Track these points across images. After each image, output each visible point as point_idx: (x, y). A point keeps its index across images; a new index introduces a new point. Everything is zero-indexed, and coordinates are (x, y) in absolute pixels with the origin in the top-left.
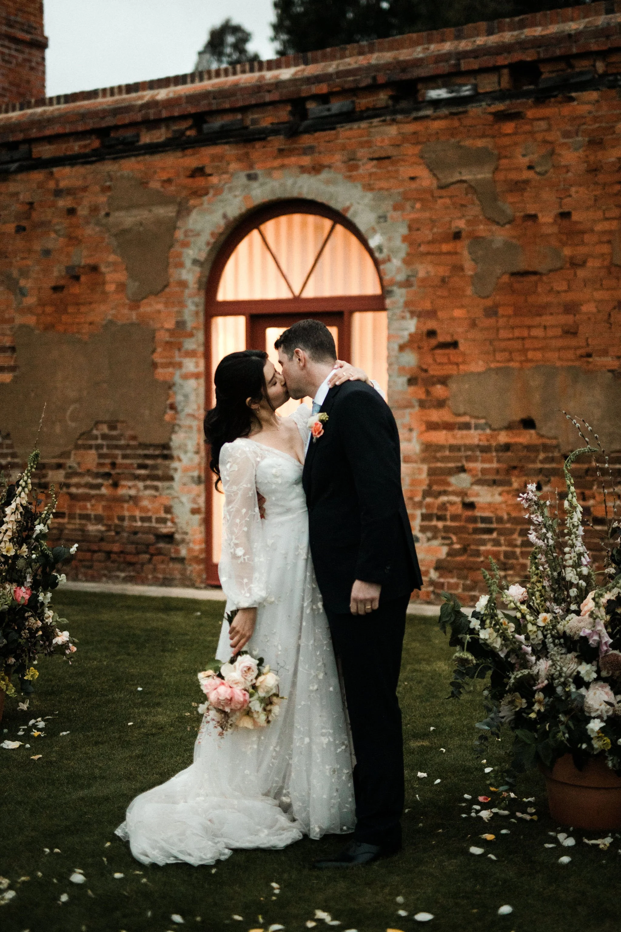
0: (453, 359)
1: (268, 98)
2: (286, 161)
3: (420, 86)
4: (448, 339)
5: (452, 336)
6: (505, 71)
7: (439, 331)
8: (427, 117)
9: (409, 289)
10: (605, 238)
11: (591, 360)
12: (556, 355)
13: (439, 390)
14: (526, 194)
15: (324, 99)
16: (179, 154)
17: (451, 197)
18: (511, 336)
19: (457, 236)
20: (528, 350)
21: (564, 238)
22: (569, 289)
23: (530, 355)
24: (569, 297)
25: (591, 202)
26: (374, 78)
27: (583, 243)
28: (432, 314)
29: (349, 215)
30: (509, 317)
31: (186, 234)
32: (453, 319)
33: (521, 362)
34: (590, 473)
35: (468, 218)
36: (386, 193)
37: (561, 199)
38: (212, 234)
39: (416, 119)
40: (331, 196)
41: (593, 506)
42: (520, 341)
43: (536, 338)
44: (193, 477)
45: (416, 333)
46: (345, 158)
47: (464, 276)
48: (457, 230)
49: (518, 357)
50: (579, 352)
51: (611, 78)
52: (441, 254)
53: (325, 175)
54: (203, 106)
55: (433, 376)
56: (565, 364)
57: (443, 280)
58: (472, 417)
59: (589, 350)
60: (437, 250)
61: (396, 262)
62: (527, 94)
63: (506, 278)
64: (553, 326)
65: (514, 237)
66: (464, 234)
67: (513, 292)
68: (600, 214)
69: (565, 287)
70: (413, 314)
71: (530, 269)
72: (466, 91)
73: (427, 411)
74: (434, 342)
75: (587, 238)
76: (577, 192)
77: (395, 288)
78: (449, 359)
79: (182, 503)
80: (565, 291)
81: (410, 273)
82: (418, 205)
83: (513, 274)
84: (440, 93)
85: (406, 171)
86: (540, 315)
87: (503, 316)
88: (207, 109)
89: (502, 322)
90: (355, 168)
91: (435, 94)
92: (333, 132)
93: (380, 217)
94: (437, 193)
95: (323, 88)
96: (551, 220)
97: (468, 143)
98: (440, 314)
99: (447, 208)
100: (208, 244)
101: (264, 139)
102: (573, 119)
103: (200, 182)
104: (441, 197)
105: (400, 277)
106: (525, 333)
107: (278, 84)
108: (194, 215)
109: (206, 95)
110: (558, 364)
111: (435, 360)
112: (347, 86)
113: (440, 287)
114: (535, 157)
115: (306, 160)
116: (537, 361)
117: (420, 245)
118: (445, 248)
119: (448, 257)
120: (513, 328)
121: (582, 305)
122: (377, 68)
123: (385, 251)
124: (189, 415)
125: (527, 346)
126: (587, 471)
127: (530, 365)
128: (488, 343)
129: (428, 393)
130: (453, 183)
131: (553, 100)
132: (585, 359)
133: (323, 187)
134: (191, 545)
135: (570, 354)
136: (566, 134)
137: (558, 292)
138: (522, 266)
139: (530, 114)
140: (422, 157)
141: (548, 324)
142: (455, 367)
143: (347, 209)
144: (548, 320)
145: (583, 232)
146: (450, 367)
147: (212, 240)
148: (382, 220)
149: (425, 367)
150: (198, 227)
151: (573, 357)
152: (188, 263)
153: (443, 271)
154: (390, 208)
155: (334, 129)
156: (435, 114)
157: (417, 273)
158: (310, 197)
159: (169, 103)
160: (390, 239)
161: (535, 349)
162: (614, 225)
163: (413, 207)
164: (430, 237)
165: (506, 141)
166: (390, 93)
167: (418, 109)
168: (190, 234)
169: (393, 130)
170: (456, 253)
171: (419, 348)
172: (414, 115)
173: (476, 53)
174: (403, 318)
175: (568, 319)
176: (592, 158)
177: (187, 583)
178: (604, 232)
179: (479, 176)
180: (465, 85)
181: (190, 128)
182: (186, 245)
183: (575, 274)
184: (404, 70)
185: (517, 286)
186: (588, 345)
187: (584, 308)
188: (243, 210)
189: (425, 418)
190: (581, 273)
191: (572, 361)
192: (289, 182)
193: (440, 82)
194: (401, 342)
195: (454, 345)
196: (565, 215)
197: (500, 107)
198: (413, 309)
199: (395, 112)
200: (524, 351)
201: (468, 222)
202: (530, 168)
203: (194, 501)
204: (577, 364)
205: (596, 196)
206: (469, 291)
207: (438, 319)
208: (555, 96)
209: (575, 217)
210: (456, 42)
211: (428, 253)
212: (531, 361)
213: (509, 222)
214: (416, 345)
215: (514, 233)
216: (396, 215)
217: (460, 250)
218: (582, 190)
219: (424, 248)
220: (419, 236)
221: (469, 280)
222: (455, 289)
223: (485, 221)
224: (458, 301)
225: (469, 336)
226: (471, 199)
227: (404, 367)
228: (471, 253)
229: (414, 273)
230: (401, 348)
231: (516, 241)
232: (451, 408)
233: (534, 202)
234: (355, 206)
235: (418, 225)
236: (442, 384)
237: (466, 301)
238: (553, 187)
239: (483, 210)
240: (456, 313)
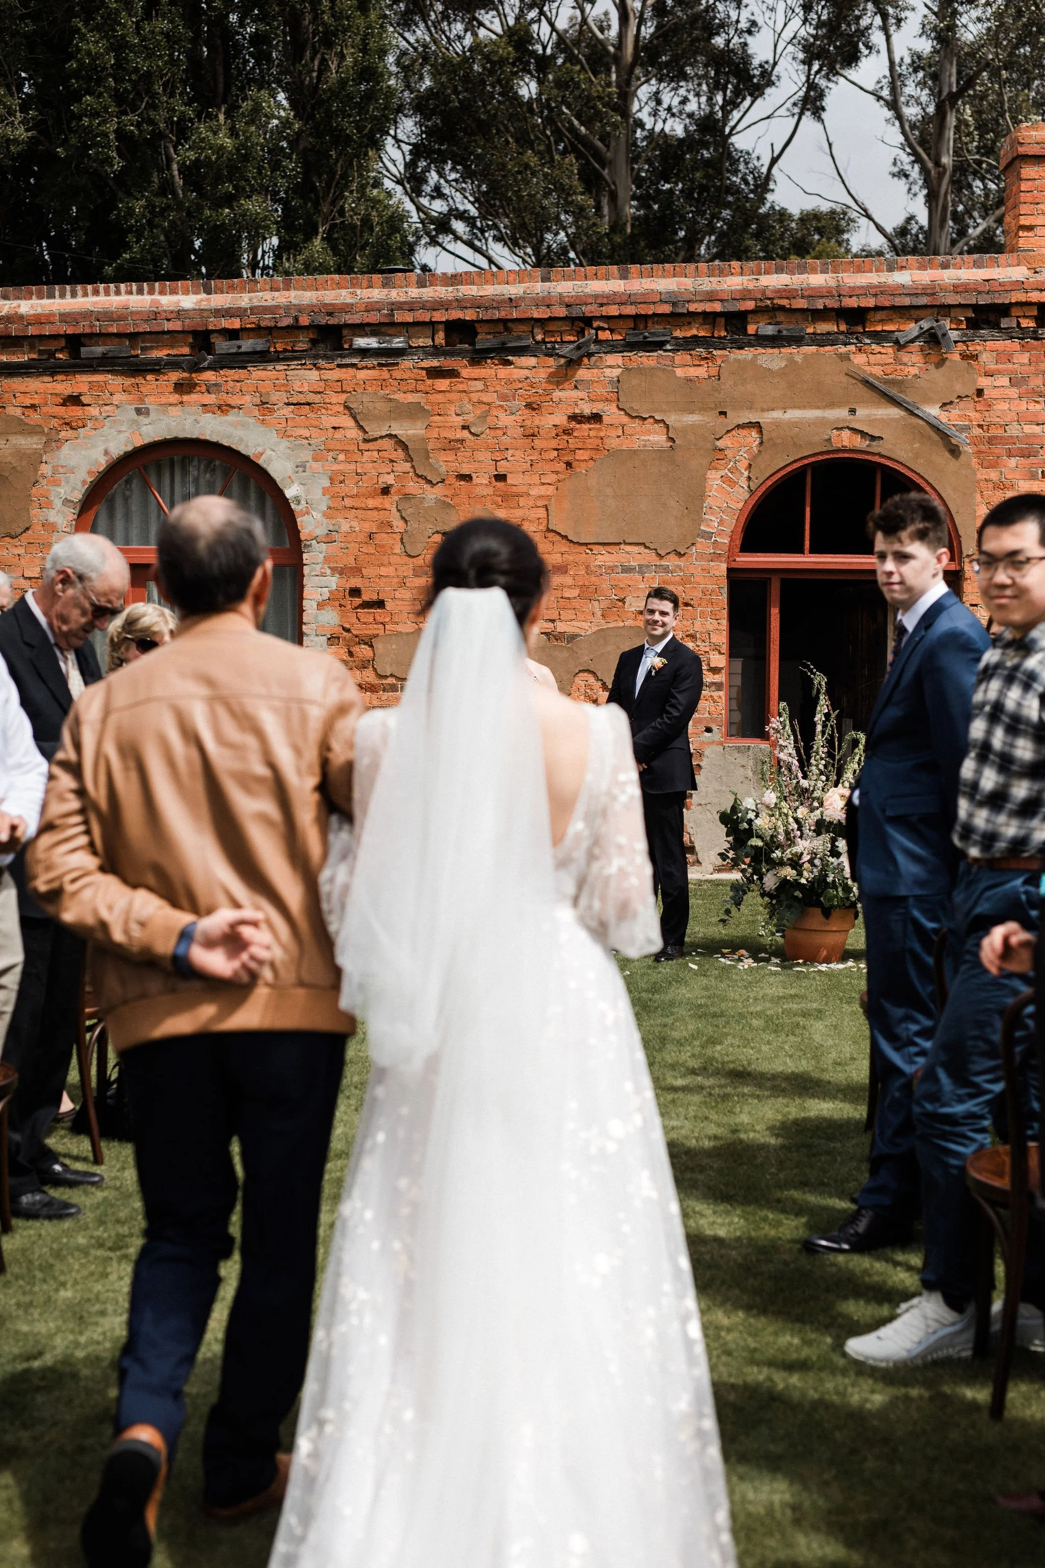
0: (380, 619)
1: (167, 326)
2: (185, 398)
3: (345, 332)
4: (375, 597)
5: (379, 594)
6: (441, 327)
7: (363, 589)
8: (353, 366)
9: (330, 545)
10: (540, 503)
13: (363, 651)
14: (460, 454)
15: (232, 334)
16: (47, 379)
17: (378, 451)
19: (386, 491)
21: (499, 499)
25: (527, 466)
26: (296, 319)
28: (357, 571)
29: (261, 462)
31: (55, 470)
32: (380, 577)
35: (397, 474)
36: (305, 442)
37: (496, 461)
38: (90, 473)
39: (339, 366)
40: (241, 440)
45: (337, 591)
46: (257, 401)
47: (393, 533)
48: (384, 485)
51: (549, 346)
52: (366, 509)
53: (232, 417)
54: (83, 328)
55: (357, 636)
57: (370, 536)
58: (399, 679)
60: (363, 506)
61: (316, 515)
62: (461, 353)
65: (446, 496)
66: (393, 490)
68: (536, 479)
70: (332, 569)
72: (398, 342)
74: (357, 601)
75: (522, 502)
76: (513, 456)
77: (314, 543)
78: (375, 619)
81: (331, 528)
82: (342, 457)
84: (371, 342)
85: (328, 421)
88: (88, 331)
90: (272, 411)
91: (362, 342)
92: (245, 371)
93: (298, 466)
94: (363, 446)
95: (236, 324)
96: (485, 481)
97: (399, 396)
98: (366, 572)
99: (374, 462)
100: (84, 482)
101: (157, 372)
102: (509, 382)
103: (74, 412)
104: (367, 450)
105: (321, 531)
107: (180, 314)
108: (66, 449)
109: (87, 315)
111: (359, 619)
112: (263, 324)
113: (367, 543)
114: (470, 418)
115: (210, 399)
117: (343, 498)
118: (371, 503)
119: (375, 513)
122: (300, 309)
123: (303, 502)
129: (351, 654)
130: (382, 437)
131: (489, 361)
133: (230, 430)
136: (504, 398)
139: (465, 373)
140: (347, 408)
142: (381, 627)
143: (261, 455)
145: (519, 495)
146: (376, 626)
147: (90, 480)
148: (301, 469)
149: (347, 626)
150: (72, 463)
152: (58, 503)
153: (369, 527)
154: (310, 458)
155: (245, 368)
156: (363, 364)
157: (340, 527)
158: (214, 439)
159: (38, 320)
160: (308, 491)
162: (550, 490)
163: (335, 459)
164: (355, 491)
165: (440, 397)
166: (311, 336)
167: (342, 357)
168: (61, 470)
169: (314, 375)
170: (384, 509)
171: (341, 606)
172: (339, 361)
173: (411, 306)
174: (323, 575)
176: (528, 423)
178: (541, 497)
179: (411, 432)
180: (398, 337)
181: (61, 350)
182: (57, 483)
184: (330, 314)
188: (130, 448)
192: (190, 420)
193: (367, 329)
194: (320, 599)
195: (380, 604)
196: (501, 478)
197: (435, 363)
198: (332, 565)
199: (316, 357)
201: (397, 478)
202: (464, 427)
205: (532, 461)
206: (398, 549)
207: (363, 577)
208: (492, 358)
209: (511, 480)
210: (385, 291)
211: (352, 508)
213: (443, 481)
214: (337, 603)
215: (446, 493)
216: (316, 466)
217: (387, 506)
218: (519, 454)
219: (348, 502)
220: (343, 489)
221: (398, 537)
222: (382, 546)
223: (416, 479)
224: (385, 559)
225: (398, 595)
226: (400, 453)
227: (323, 626)
228: (399, 511)
229: (336, 528)
230: (320, 606)
231: (448, 500)
232: (375, 670)
233: (469, 462)
234: (269, 452)
235: (342, 478)
236: (366, 644)
237: (393, 559)
238: (488, 448)
239: (413, 467)
240: (383, 571)
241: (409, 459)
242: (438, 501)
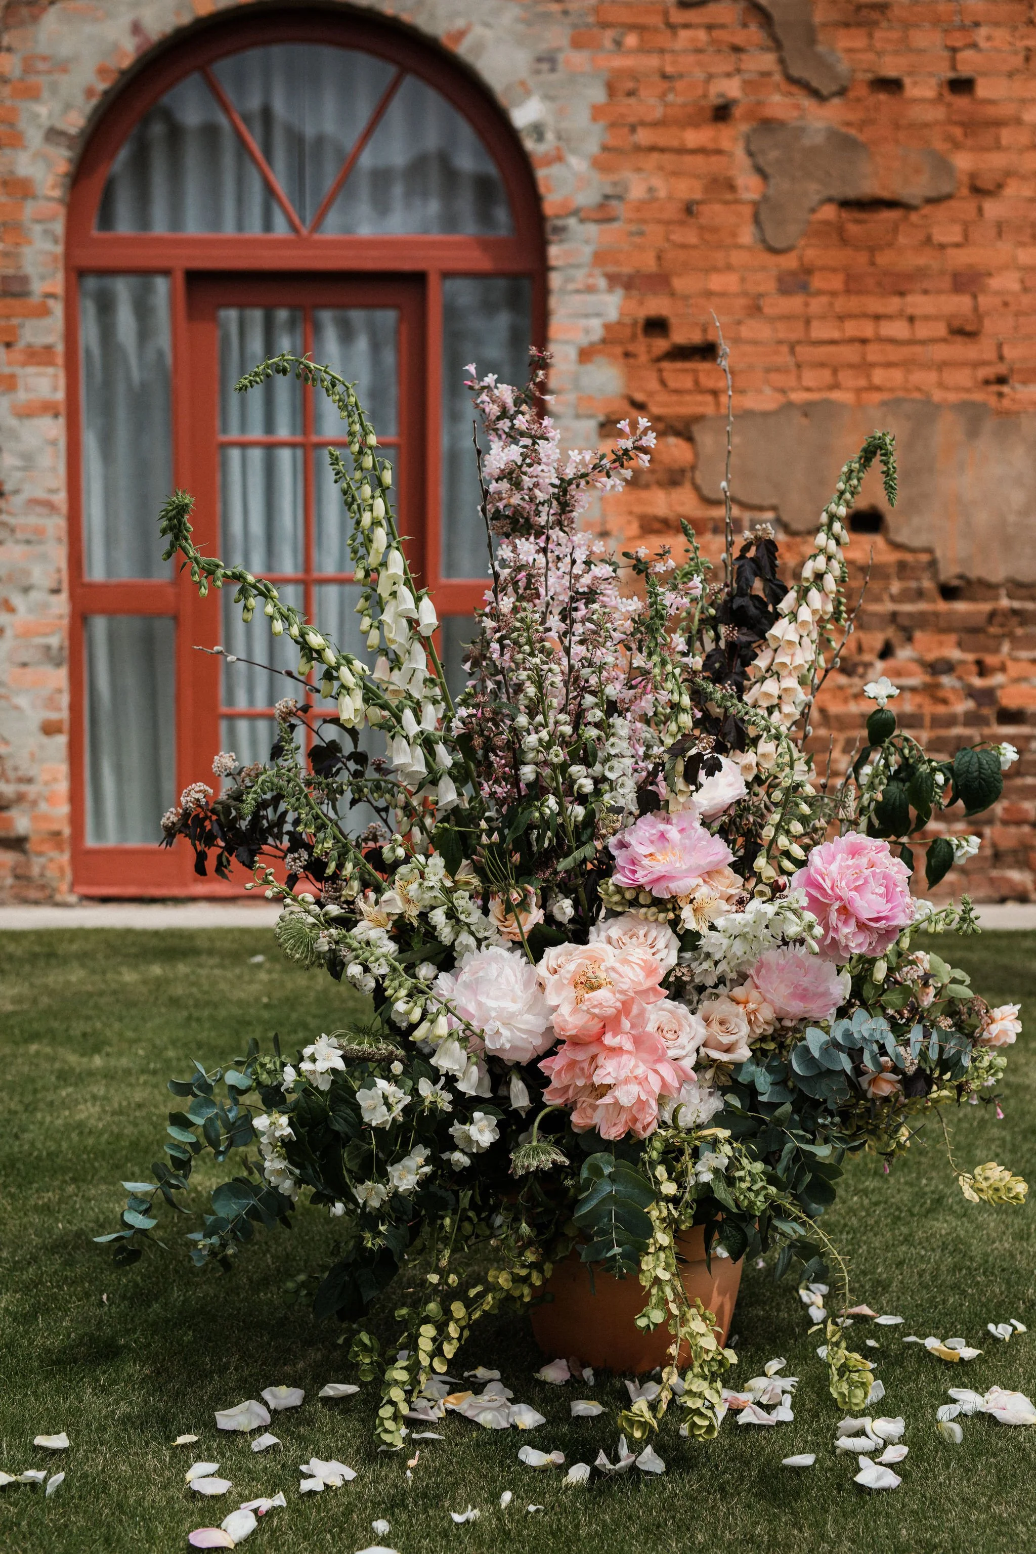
0: (708, 382)
4: (696, 338)
5: (705, 330)
7: (673, 321)
9: (606, 226)
11: (1005, 389)
12: (931, 377)
13: (672, 449)
14: (878, 34)
17: (710, 27)
18: (836, 335)
19: (722, 113)
20: (873, 365)
21: (958, 132)
22: (965, 242)
23: (879, 376)
24: (960, 258)
25: (1017, 61)
27: (998, 146)
28: (659, 281)
29: (462, 50)
30: (833, 294)
31: (28, 67)
32: (709, 294)
33: (859, 391)
34: (998, 619)
35: (747, 76)
36: (554, 7)
37: (954, 50)
38: (102, 71)
41: (1001, 687)
42: (857, 346)
43: (892, 341)
44: (48, 648)
45: (619, 323)
47: (737, 202)
48: (719, 101)
49: (848, 379)
50: (983, 373)
52: (682, 151)
55: (658, 419)
56: (952, 397)
57: (689, 209)
58: (744, 506)
59: (1002, 369)
60: (675, 143)
61: (578, 164)
63: (829, 212)
64: (927, 318)
65: (849, 124)
66: (737, 112)
67: (844, 241)
69: (958, 238)
70: (613, 280)
71: (885, 194)
73: (644, 494)
74: (661, 345)
75: (1006, 135)
76: (989, 38)
77: (572, 222)
78: (697, 382)
79: (17, 708)
80: (957, 245)
81: (609, 190)
82: (631, 40)
83: (846, 204)
86: (902, 294)
87: (820, 293)
89: (817, 305)
93: (539, 60)
94: (676, 16)
96: (930, 93)
98: (679, 284)
99: (699, 51)
100: (89, 92)
104: (687, 26)
105: (586, 198)
106: (867, 329)
108: (51, 20)
110: (938, 396)
111: (663, 383)
113: (682, 223)
116: (892, 390)
117: (633, 129)
118: (693, 138)
119: (699, 160)
120: (841, 318)
121: (990, 275)
123: (550, 136)
124: (34, 502)
125: (871, 358)
126: (992, 615)
127: (877, 397)
128: (785, 349)
132: (995, 388)
134: (43, 807)
135: (963, 377)
137: (942, 247)
138: (869, 187)
141: (917, 312)
142: (709, 398)
143: (461, 35)
144: (917, 303)
145: (998, 123)
146: (699, 398)
147: (102, 86)
148: (545, 66)
149: (639, 397)
150: (65, 50)
151: (969, 383)
152: (34, 137)
153: (687, 189)
154: (565, 42)
157: (626, 189)
160: (560, 113)
161: (889, 365)
163: (618, 43)
164: (658, 113)
168: (41, 66)
170: (719, 152)
171: (627, 355)
174: (590, 289)
175: (961, 304)
177: (33, 894)
182: (32, 93)
183: (980, 210)
185: (853, 229)
186: (1001, 358)
187: (995, 283)
188: (186, 19)
189: (638, 509)
190: (993, 209)
191: (968, 390)
194: (584, 340)
195: (708, 351)
196: (962, 85)
198: (611, 269)
200: (864, 367)
201: (747, 85)
203: (51, 703)
204: (978, 396)
205: (1028, 49)
206: (747, 235)
207: (673, 294)
209: (982, 90)
211: (653, 149)
212: (878, 389)
213: (842, 92)
214: (619, 350)
215: (852, 117)
216: (579, 59)
217: (725, 145)
218: (1001, 35)
219: (643, 137)
220: (633, 109)
221: (747, 211)
222: (715, 230)
223: (785, 86)
224: (719, 257)
225: (745, 332)
226: (754, 33)
227: (590, 398)
228: (750, 154)
229: (618, 190)
230: (585, 355)
231: (853, 132)
232: (697, 488)
233: (896, 53)
234: (478, 31)
235: (630, 85)
236: (678, 434)
237: (737, 257)
238: (936, 22)
239: (782, 61)
240: (716, 282)
241: (777, 45)
242: (832, 134)
